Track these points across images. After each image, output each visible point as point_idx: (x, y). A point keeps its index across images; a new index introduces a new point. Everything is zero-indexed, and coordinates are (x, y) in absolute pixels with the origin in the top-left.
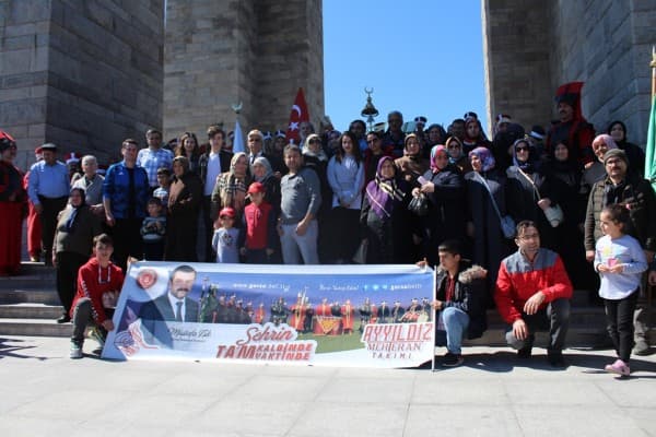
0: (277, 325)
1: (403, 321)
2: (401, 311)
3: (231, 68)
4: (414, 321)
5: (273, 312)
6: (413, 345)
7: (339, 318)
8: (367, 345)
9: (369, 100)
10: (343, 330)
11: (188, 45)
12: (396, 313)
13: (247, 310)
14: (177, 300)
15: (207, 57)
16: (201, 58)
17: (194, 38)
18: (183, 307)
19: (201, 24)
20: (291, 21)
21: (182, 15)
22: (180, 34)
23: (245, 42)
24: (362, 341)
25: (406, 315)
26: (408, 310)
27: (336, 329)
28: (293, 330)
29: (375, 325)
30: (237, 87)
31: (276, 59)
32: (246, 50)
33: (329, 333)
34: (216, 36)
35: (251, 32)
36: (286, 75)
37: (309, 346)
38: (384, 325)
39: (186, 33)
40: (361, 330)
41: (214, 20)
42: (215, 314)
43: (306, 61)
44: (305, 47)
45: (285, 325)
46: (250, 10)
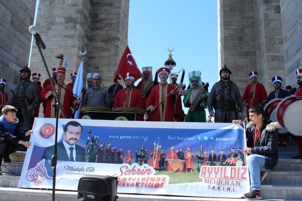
0: (141, 164)
1: (226, 165)
2: (225, 157)
3: (73, 46)
4: (234, 165)
5: (138, 156)
6: (235, 182)
7: (183, 161)
8: (203, 180)
9: (171, 56)
10: (186, 169)
11: (49, 31)
12: (221, 158)
13: (119, 154)
14: (70, 146)
15: (60, 39)
16: (56, 39)
17: (53, 27)
18: (74, 151)
19: (58, 20)
20: (111, 24)
21: (47, 13)
22: (45, 24)
23: (83, 33)
24: (200, 177)
25: (228, 160)
26: (229, 157)
27: (181, 168)
28: (152, 169)
29: (208, 167)
30: (76, 57)
31: (100, 44)
32: (83, 37)
33: (177, 171)
34: (67, 27)
35: (86, 27)
36: (105, 54)
37: (164, 179)
38: (214, 167)
39: (49, 24)
40: (199, 169)
41: (66, 18)
42: (97, 156)
43: (118, 47)
44: (118, 39)
45: (146, 165)
46: (87, 15)
